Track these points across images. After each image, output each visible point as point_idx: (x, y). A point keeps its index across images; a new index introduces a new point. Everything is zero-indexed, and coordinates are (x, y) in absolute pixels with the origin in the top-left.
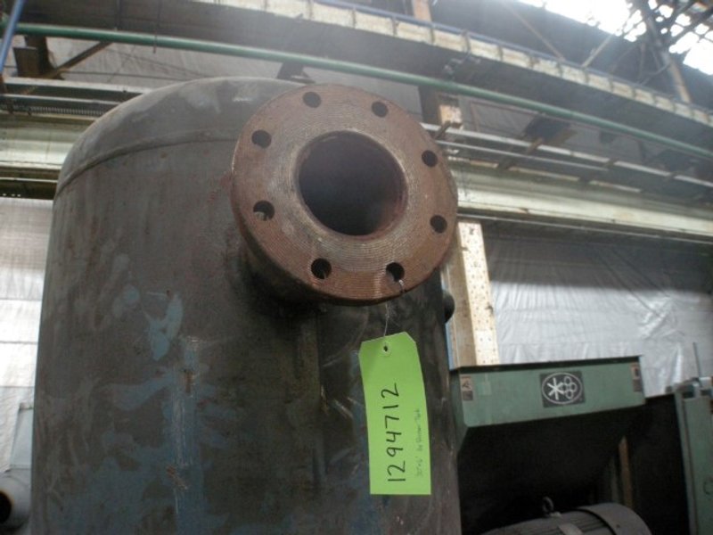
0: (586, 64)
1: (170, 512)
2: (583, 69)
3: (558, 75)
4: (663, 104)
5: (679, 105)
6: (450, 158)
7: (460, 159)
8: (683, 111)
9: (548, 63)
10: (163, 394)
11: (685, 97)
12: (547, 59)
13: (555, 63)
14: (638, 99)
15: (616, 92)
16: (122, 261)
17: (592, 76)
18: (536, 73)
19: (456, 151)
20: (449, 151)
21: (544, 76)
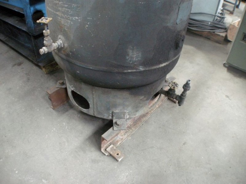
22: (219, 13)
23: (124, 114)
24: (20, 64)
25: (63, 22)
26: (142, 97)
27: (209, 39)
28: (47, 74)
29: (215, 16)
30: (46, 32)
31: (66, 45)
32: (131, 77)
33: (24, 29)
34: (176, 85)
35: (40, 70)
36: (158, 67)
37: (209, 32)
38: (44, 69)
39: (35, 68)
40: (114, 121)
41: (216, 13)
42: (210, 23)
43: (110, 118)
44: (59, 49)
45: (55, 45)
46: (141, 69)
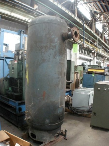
0: (61, 4)
1: (56, 54)
2: (61, 5)
3: (57, 5)
4: (73, 16)
5: (75, 17)
6: (34, 15)
7: (36, 15)
8: (76, 18)
9: (56, 3)
10: (56, 45)
11: (76, 16)
12: (56, 2)
13: (57, 3)
14: (69, 14)
15: (66, 11)
16: (52, 33)
17: (63, 7)
18: (53, 4)
19: (36, 14)
20: (34, 13)
21: (55, 5)
22: (90, 106)
23: (46, 139)
24: (10, 126)
25: (30, 113)
26: (52, 134)
27: (87, 117)
28: (21, 130)
29: (88, 107)
30: (26, 115)
31: (31, 118)
32: (47, 127)
33: (15, 113)
34: (63, 131)
35: (18, 129)
36: (54, 124)
37: (86, 114)
38: (20, 128)
39: (16, 128)
40: (44, 142)
41: (88, 106)
42: (86, 110)
43: (42, 141)
44: (29, 119)
45: (28, 118)
46: (50, 125)
